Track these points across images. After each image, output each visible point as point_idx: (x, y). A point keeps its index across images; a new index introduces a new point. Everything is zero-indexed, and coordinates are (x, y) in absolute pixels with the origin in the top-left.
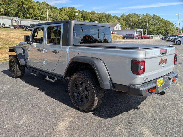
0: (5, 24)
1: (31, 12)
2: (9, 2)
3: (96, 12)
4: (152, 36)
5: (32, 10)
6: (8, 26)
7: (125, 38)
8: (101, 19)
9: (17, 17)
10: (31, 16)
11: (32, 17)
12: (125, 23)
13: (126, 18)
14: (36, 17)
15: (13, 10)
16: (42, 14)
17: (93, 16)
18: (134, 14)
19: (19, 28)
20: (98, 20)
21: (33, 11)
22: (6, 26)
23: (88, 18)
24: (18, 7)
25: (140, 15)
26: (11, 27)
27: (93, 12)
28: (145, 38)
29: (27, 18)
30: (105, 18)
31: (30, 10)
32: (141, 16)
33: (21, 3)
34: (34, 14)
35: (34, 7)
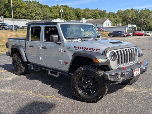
1: (18, 11)
3: (90, 9)
4: (149, 33)
5: (19, 9)
7: (111, 36)
8: (95, 15)
9: (2, 17)
10: (18, 16)
11: (20, 16)
12: (121, 20)
13: (123, 14)
14: (24, 17)
16: (31, 13)
17: (86, 13)
18: (132, 9)
20: (92, 17)
23: (82, 15)
25: (138, 10)
27: (87, 9)
28: (138, 35)
30: (99, 15)
31: (17, 9)
32: (139, 12)
33: (7, 2)
34: (21, 13)
35: (21, 6)
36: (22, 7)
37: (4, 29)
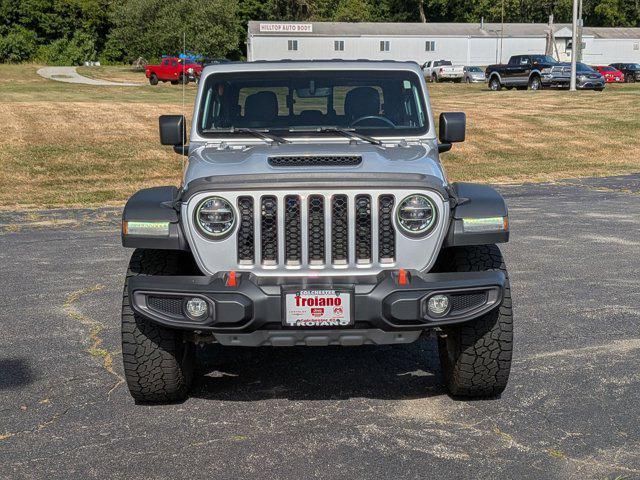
37: (536, 84)
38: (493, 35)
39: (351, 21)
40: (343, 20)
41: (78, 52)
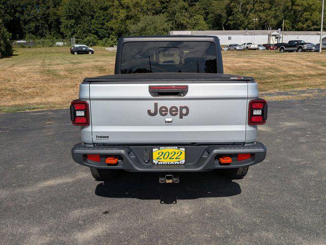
0: (252, 44)
1: (307, 17)
2: (269, 6)
5: (308, 13)
6: (256, 46)
9: (280, 30)
10: (305, 26)
11: (308, 26)
14: (315, 27)
15: (276, 17)
19: (273, 49)
21: (311, 15)
22: (252, 46)
24: (284, 11)
26: (261, 48)
29: (297, 30)
31: (305, 13)
33: (289, 4)
34: (312, 21)
35: (313, 7)
36: (314, 10)
38: (251, 34)
39: (203, 30)
40: (199, 30)
41: (112, 42)
